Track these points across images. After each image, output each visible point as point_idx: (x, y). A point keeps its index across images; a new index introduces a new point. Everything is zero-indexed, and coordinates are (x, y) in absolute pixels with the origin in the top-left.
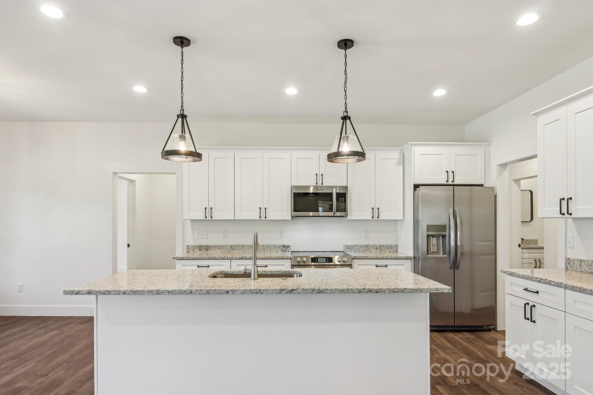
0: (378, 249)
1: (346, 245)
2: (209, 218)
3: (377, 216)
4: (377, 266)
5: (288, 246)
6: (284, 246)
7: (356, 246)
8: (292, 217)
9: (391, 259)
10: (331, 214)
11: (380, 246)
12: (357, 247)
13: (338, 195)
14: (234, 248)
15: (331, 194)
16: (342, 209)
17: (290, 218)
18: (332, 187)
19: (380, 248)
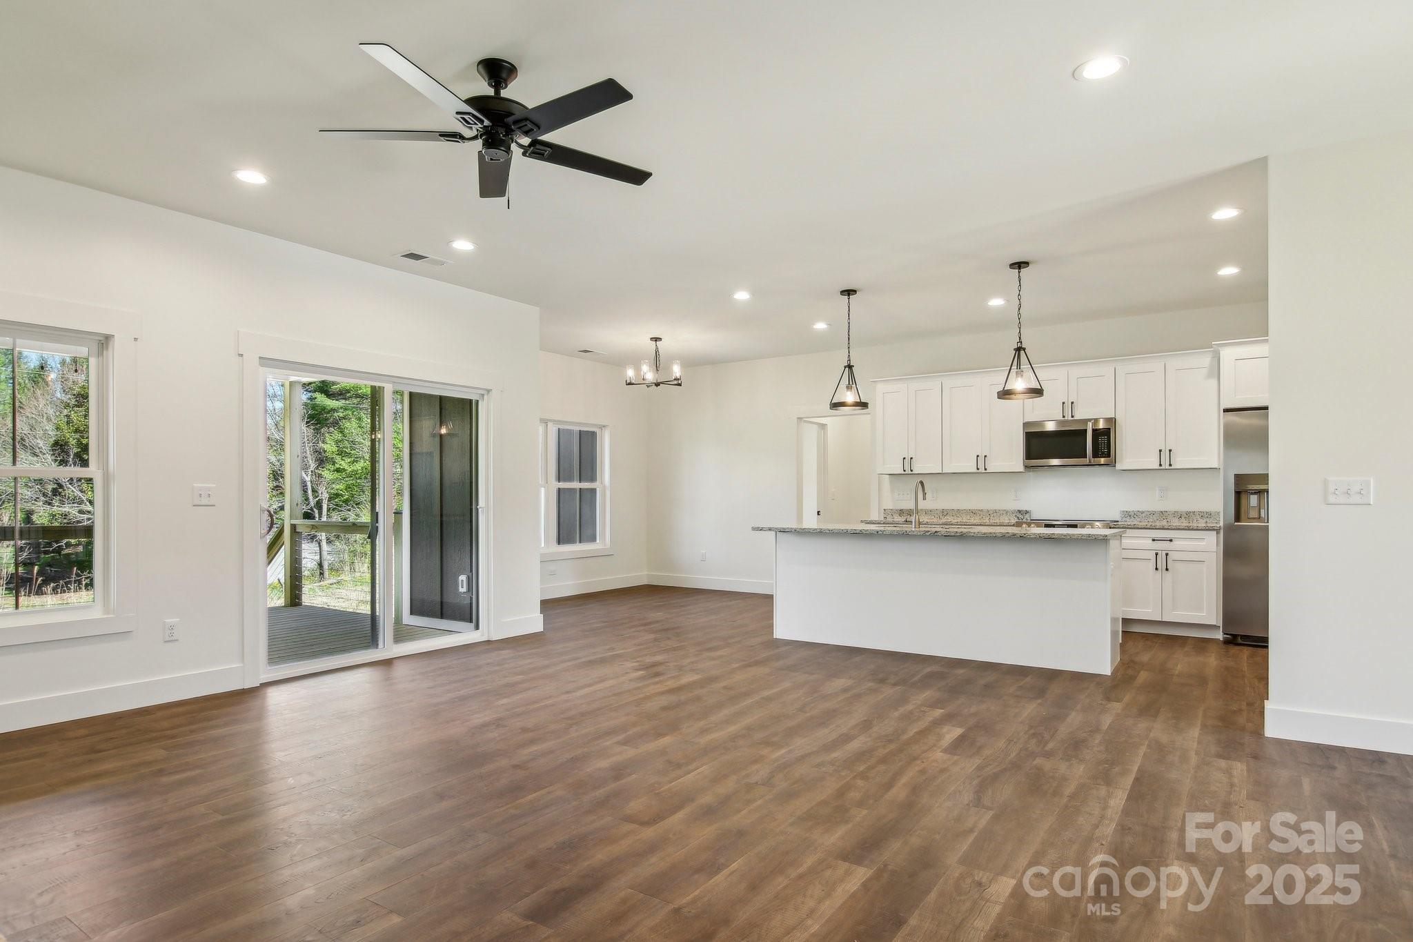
0: (1183, 518)
1: (1124, 511)
2: (908, 471)
3: (1168, 463)
4: (1154, 540)
5: (1027, 512)
6: (1020, 511)
7: (1143, 512)
8: (1026, 467)
9: (1179, 529)
10: (1086, 461)
11: (1188, 513)
12: (1144, 515)
13: (1095, 431)
14: (946, 513)
15: (1083, 432)
16: (1103, 453)
17: (1021, 469)
18: (1086, 421)
19: (1189, 515)
